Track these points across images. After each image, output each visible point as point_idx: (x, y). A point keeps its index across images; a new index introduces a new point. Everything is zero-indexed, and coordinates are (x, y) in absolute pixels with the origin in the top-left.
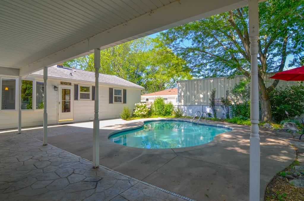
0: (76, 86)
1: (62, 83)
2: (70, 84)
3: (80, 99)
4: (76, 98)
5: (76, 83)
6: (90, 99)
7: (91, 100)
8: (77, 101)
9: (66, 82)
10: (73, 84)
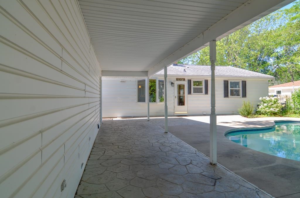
0: (189, 81)
1: (177, 79)
2: (184, 80)
4: (190, 93)
5: (190, 78)
6: (202, 93)
7: (204, 94)
8: (190, 95)
9: (181, 78)
10: (186, 80)
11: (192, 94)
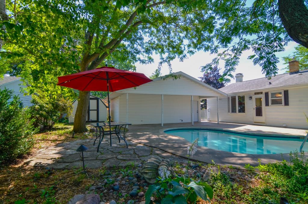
0: (267, 94)
1: (255, 94)
2: (261, 93)
3: (271, 105)
4: (267, 104)
5: (267, 91)
6: (282, 104)
7: (284, 105)
8: (268, 107)
9: (258, 92)
10: (264, 93)
11: (270, 105)
